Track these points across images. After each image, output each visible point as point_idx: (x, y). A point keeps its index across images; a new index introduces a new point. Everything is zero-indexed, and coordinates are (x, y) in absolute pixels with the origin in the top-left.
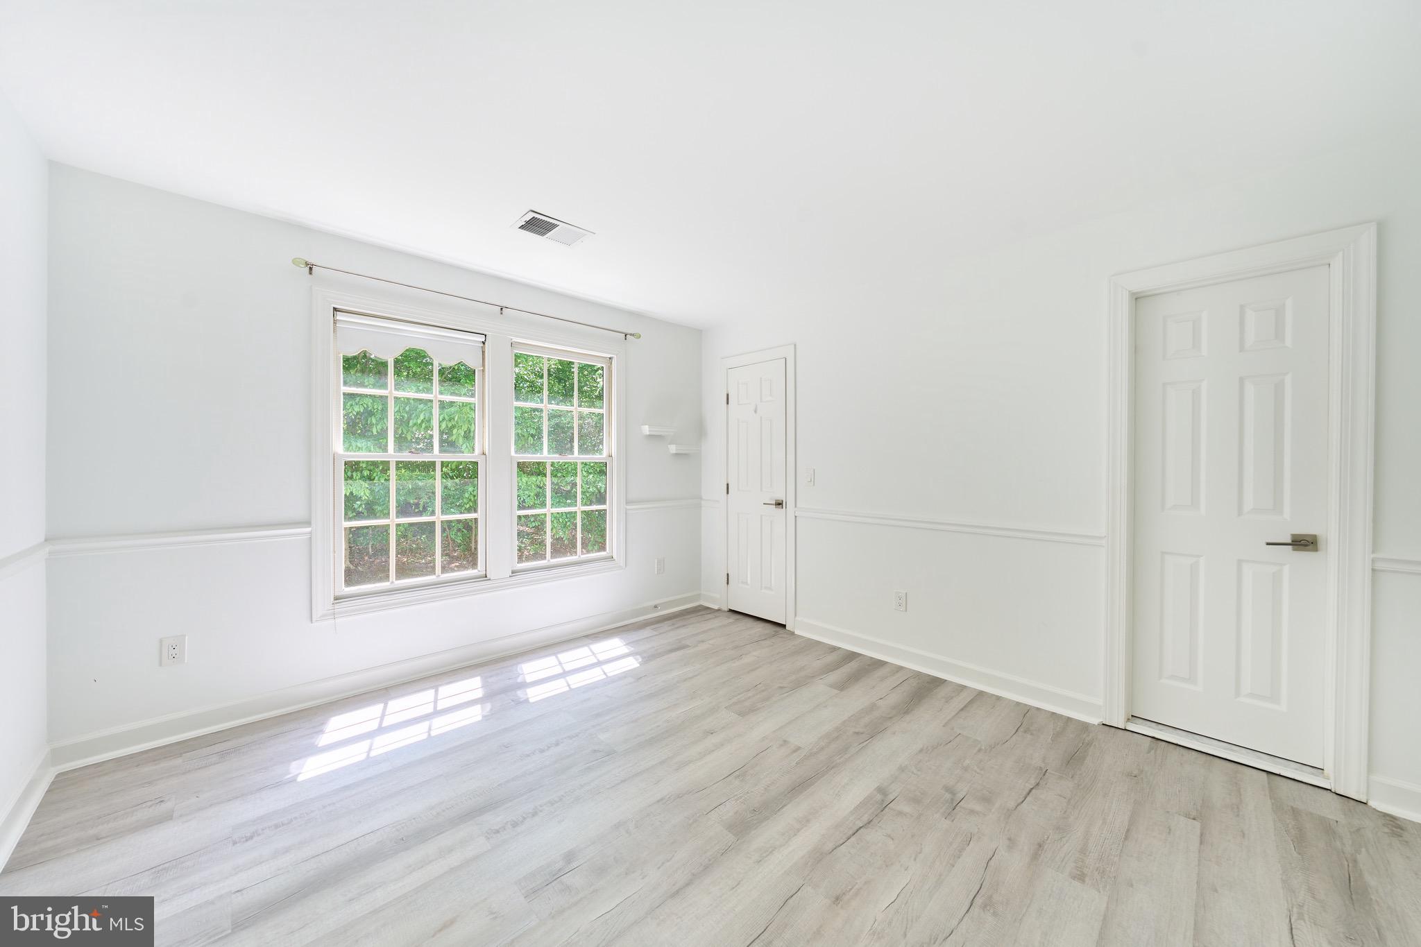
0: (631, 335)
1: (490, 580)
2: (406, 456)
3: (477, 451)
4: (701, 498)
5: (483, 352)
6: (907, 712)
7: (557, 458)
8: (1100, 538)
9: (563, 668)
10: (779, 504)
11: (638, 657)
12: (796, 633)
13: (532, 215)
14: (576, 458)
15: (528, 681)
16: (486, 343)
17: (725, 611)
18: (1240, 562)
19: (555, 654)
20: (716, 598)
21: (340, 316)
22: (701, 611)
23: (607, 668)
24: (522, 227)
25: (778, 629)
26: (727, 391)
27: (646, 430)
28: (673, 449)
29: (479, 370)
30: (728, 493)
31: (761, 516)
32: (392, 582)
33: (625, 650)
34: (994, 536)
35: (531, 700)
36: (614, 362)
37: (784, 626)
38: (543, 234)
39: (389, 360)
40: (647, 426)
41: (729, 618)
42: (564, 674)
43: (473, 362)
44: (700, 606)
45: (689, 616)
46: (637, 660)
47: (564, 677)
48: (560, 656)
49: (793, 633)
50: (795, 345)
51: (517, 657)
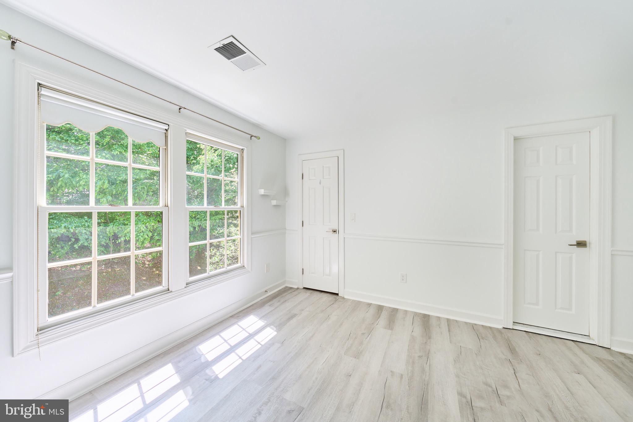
0: (255, 137)
1: (171, 292)
2: (106, 208)
3: (162, 203)
4: (285, 229)
5: (166, 137)
6: (430, 338)
7: (212, 208)
8: (502, 245)
9: (229, 344)
10: (335, 231)
11: (272, 326)
12: (345, 298)
13: (231, 40)
14: (223, 208)
15: (210, 359)
16: (169, 131)
17: (301, 289)
18: (556, 253)
19: (218, 334)
20: (297, 282)
21: (44, 92)
22: (288, 290)
23: (259, 337)
24: (216, 49)
25: (335, 296)
26: (303, 172)
27: (262, 192)
28: (274, 202)
29: (163, 149)
30: (303, 226)
31: (323, 238)
32: (95, 306)
33: (261, 323)
34: (458, 245)
35: (221, 376)
36: (245, 152)
37: (337, 294)
38: (229, 59)
39: (91, 134)
40: (263, 190)
41: (306, 293)
42: (232, 349)
43: (159, 142)
44: (286, 287)
45: (285, 294)
46: (273, 329)
47: (233, 351)
48: (223, 334)
49: (343, 298)
50: (344, 150)
51: (192, 341)
